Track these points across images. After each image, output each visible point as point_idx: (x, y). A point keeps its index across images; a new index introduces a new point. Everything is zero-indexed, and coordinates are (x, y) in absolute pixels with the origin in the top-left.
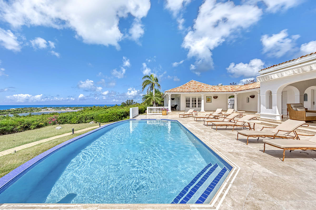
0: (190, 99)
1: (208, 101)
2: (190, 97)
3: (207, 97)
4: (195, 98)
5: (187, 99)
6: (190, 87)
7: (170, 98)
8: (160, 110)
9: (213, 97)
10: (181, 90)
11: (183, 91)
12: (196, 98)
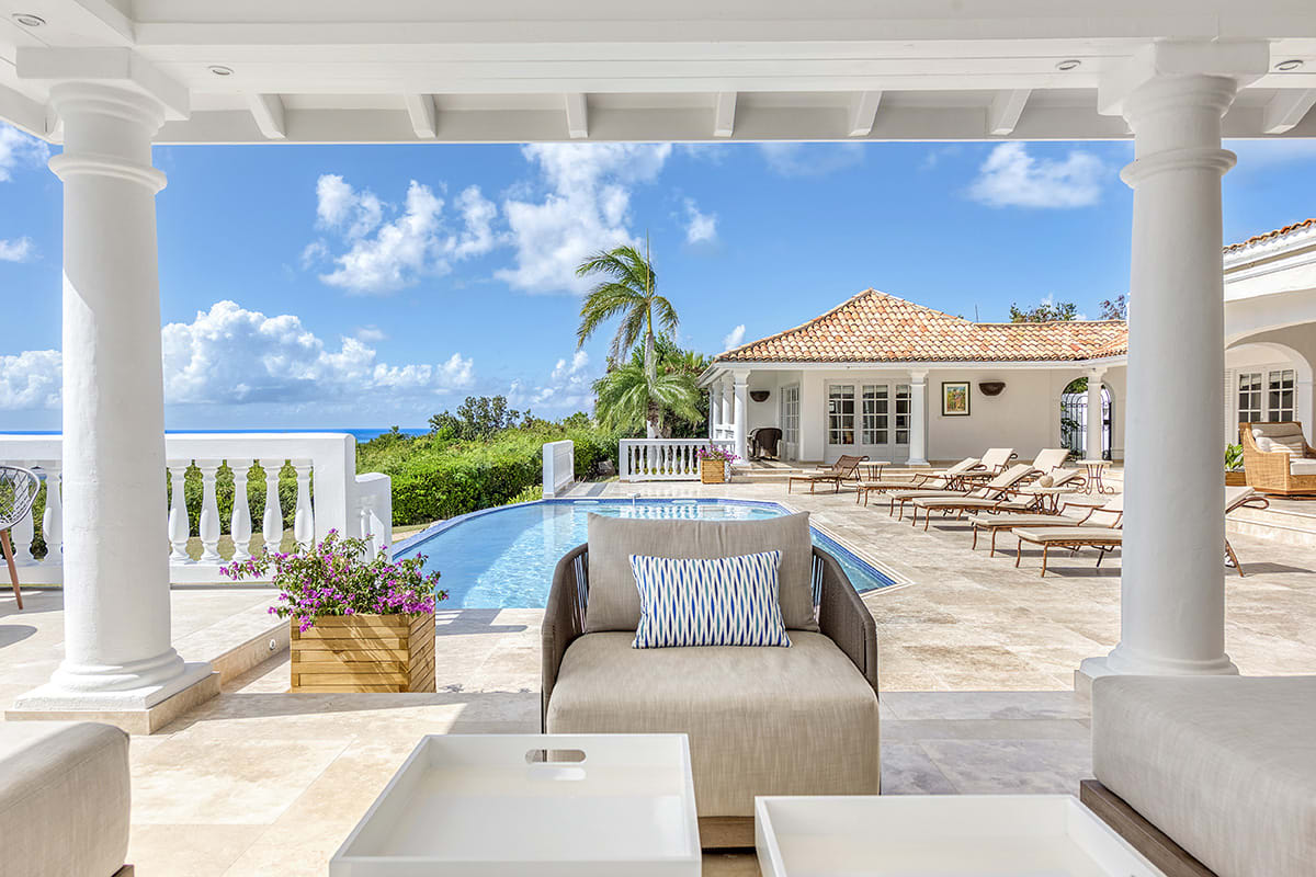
0: (852, 396)
1: (952, 407)
2: (853, 387)
3: (943, 383)
4: (880, 390)
5: (839, 396)
6: (854, 328)
7: (742, 389)
8: (687, 458)
9: (980, 385)
10: (804, 349)
11: (815, 355)
12: (883, 390)
